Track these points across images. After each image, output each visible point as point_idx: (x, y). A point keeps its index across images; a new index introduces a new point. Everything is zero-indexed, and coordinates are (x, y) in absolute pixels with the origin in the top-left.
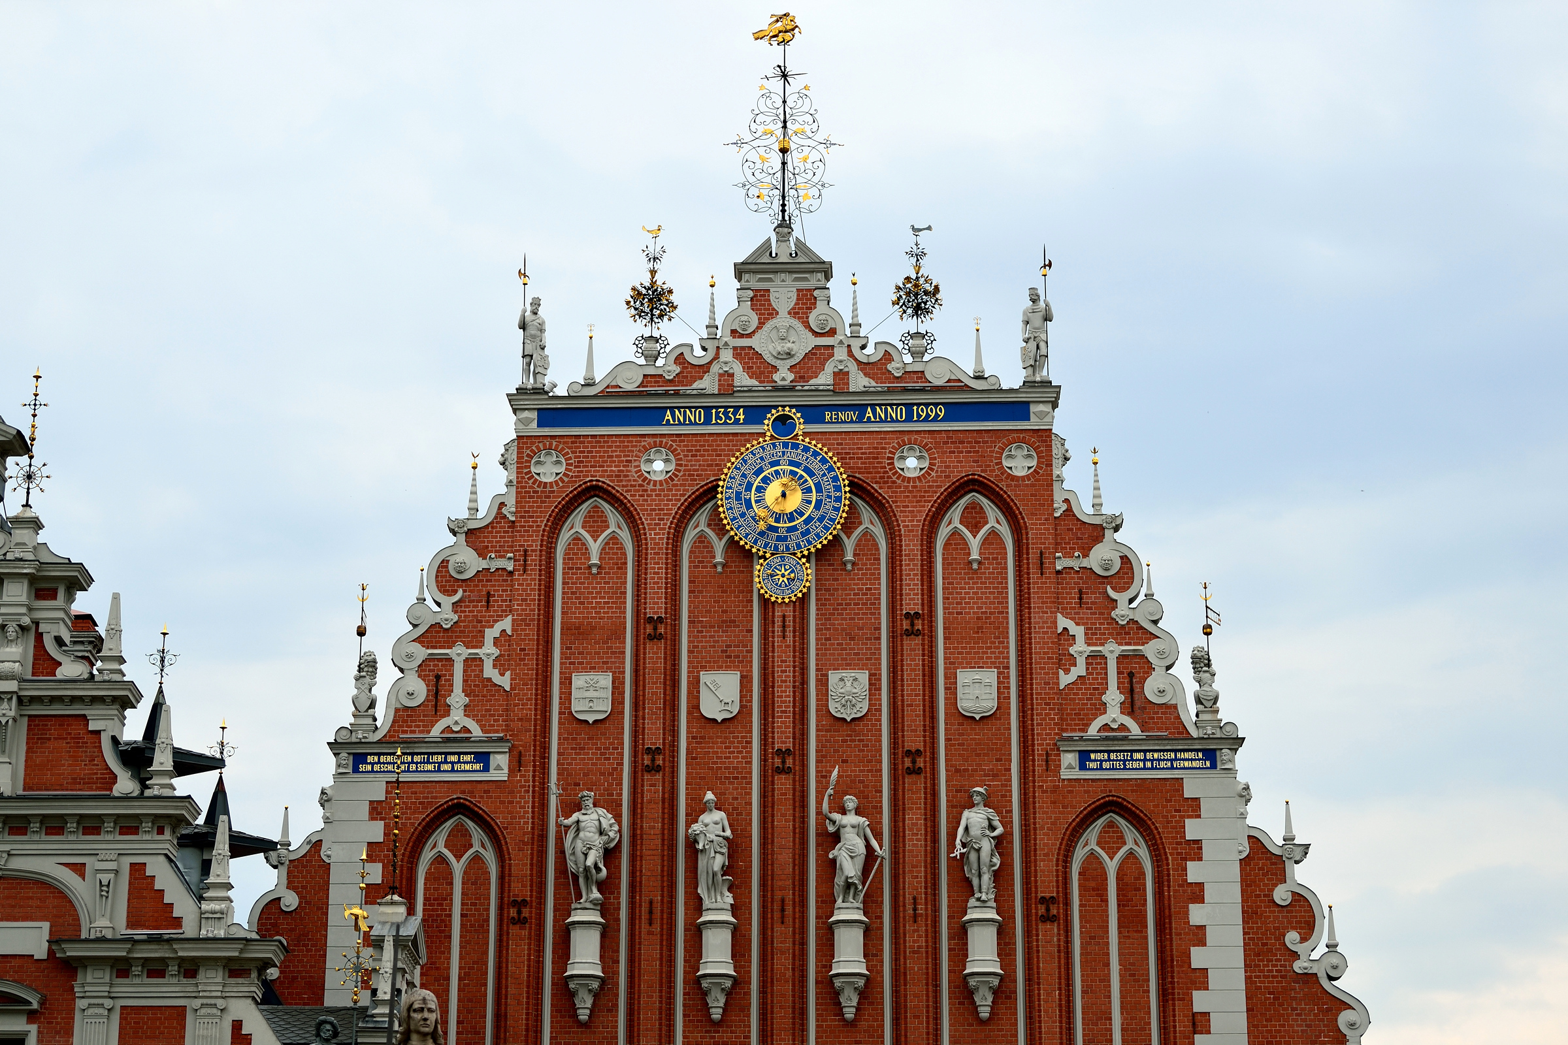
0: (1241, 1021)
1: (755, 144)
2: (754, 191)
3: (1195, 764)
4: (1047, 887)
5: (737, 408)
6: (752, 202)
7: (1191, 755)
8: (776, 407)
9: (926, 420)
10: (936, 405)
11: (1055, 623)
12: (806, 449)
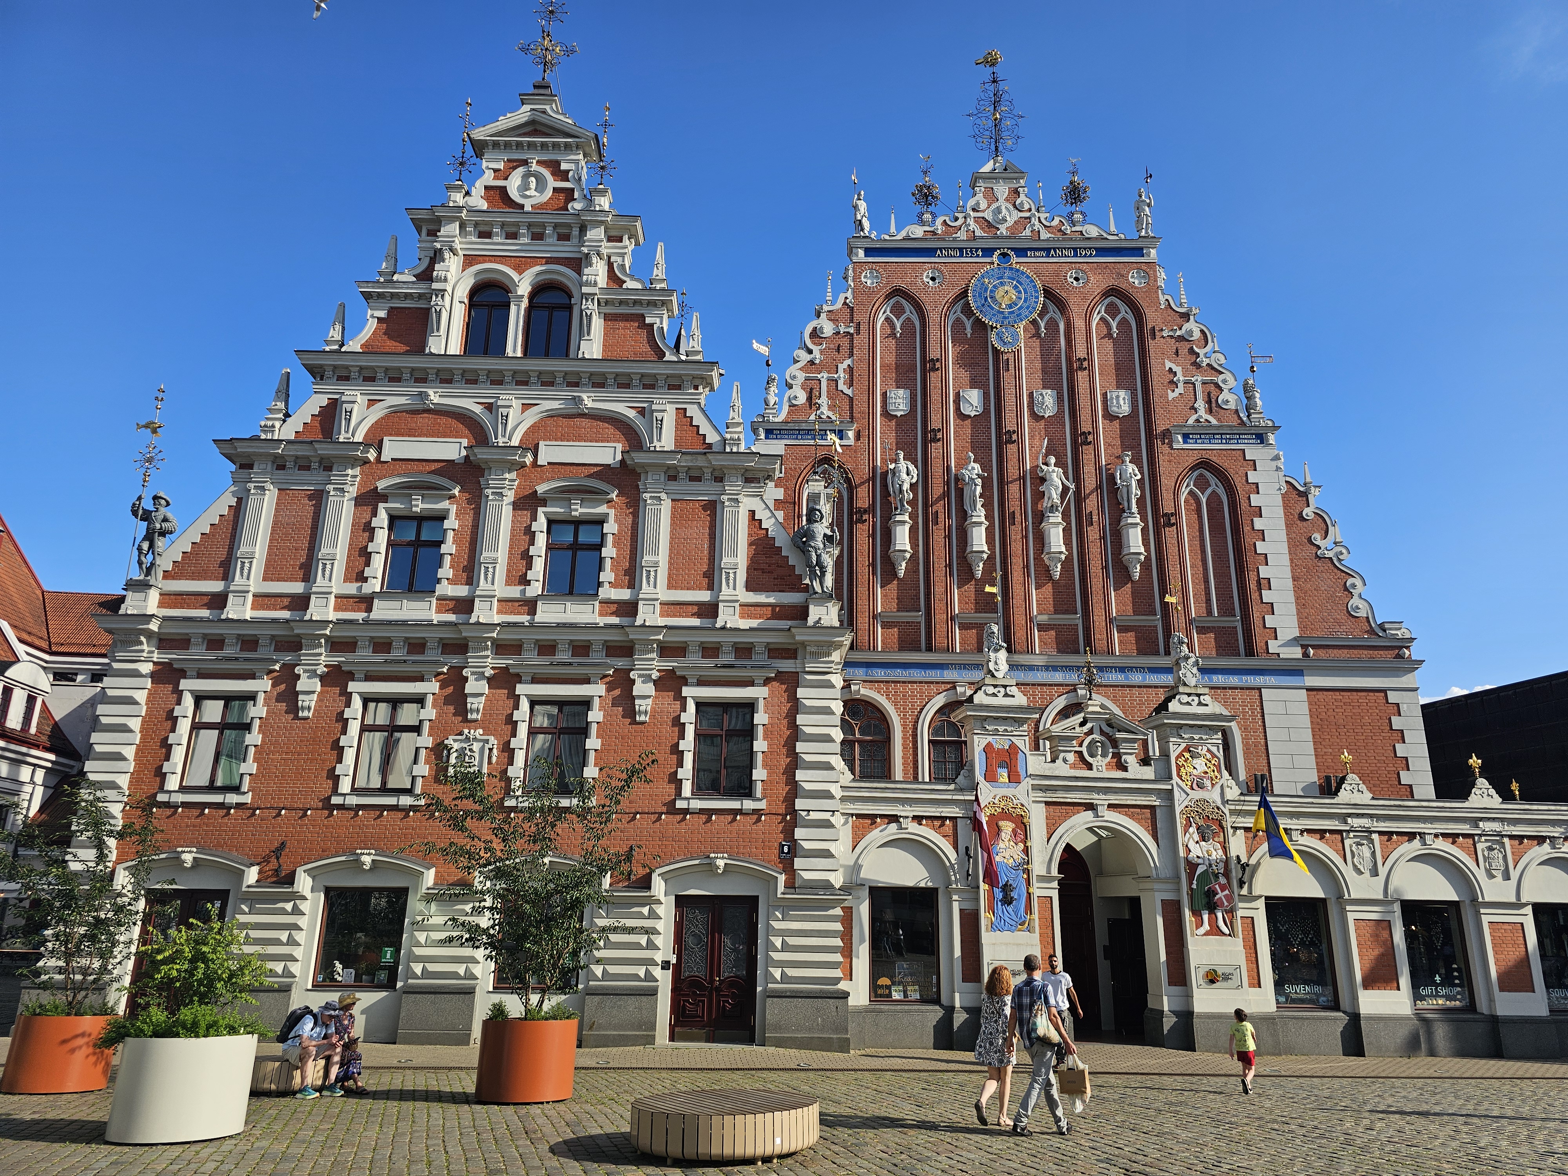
0: (1290, 583)
1: (980, 115)
2: (979, 139)
3: (1250, 441)
4: (1168, 507)
5: (977, 249)
6: (979, 145)
7: (1249, 437)
8: (999, 249)
9: (1085, 256)
10: (1090, 248)
11: (1164, 364)
12: (1018, 271)
